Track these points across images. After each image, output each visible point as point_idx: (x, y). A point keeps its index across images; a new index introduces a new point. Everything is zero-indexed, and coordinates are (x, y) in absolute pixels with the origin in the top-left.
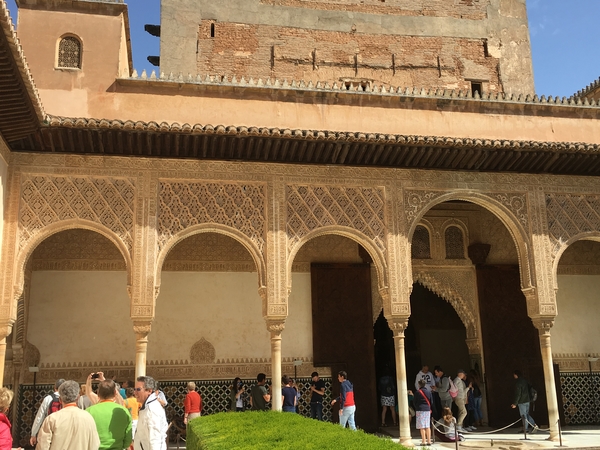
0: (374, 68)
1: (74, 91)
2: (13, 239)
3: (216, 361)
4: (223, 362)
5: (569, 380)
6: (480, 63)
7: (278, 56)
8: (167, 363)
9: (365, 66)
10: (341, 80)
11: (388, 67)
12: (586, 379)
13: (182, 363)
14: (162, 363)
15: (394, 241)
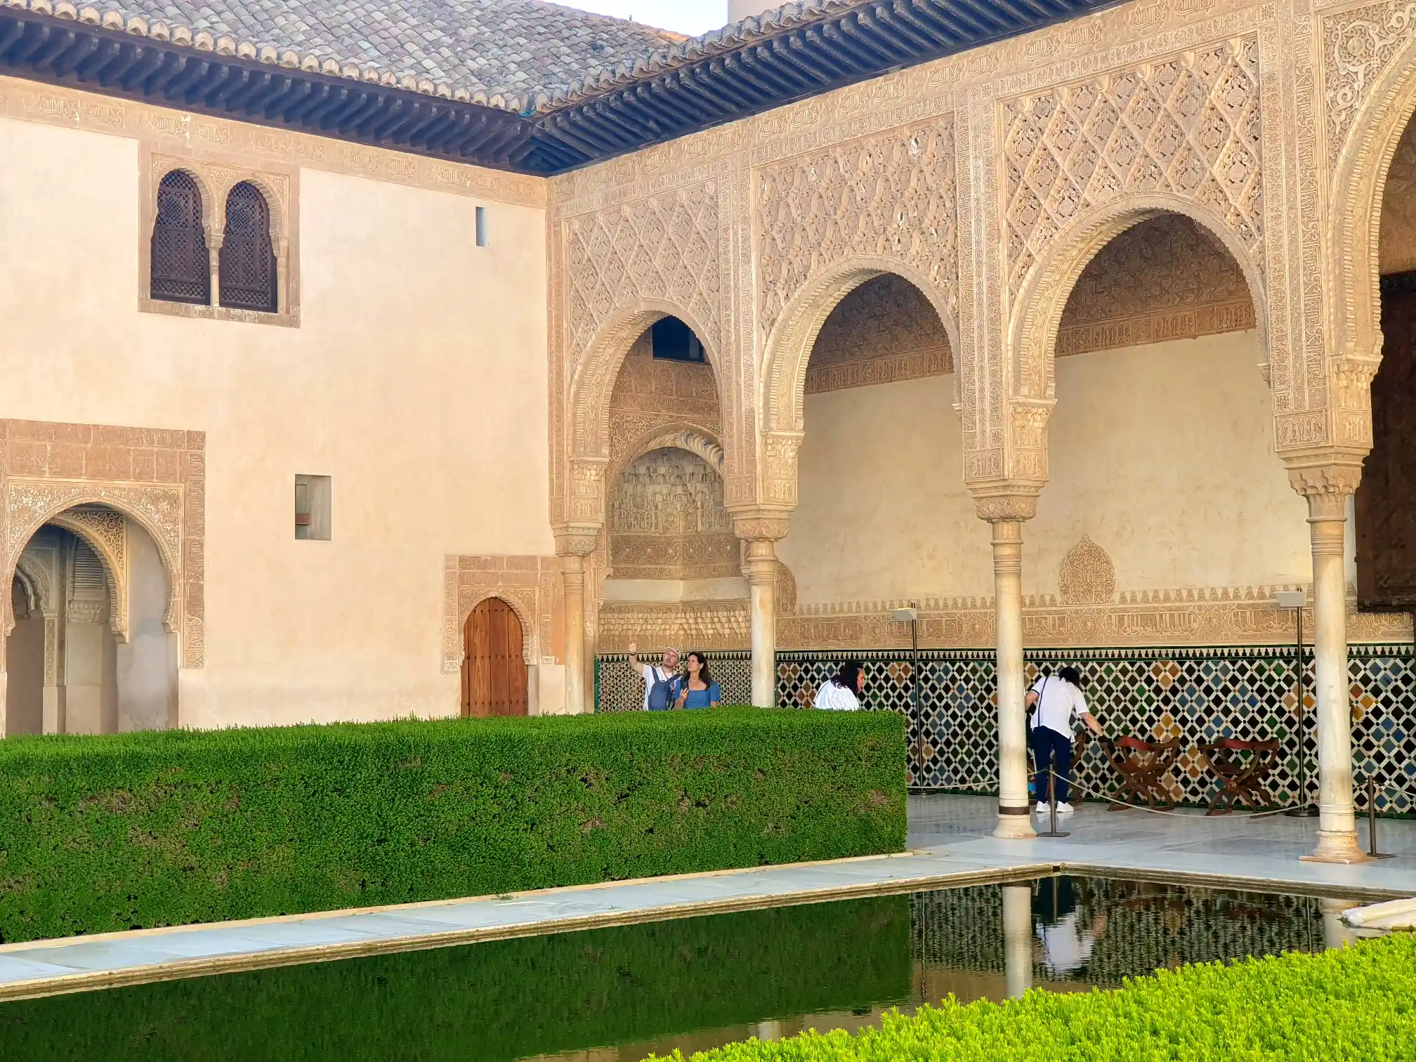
4: (1133, 600)
13: (1043, 603)
15: (1284, 209)
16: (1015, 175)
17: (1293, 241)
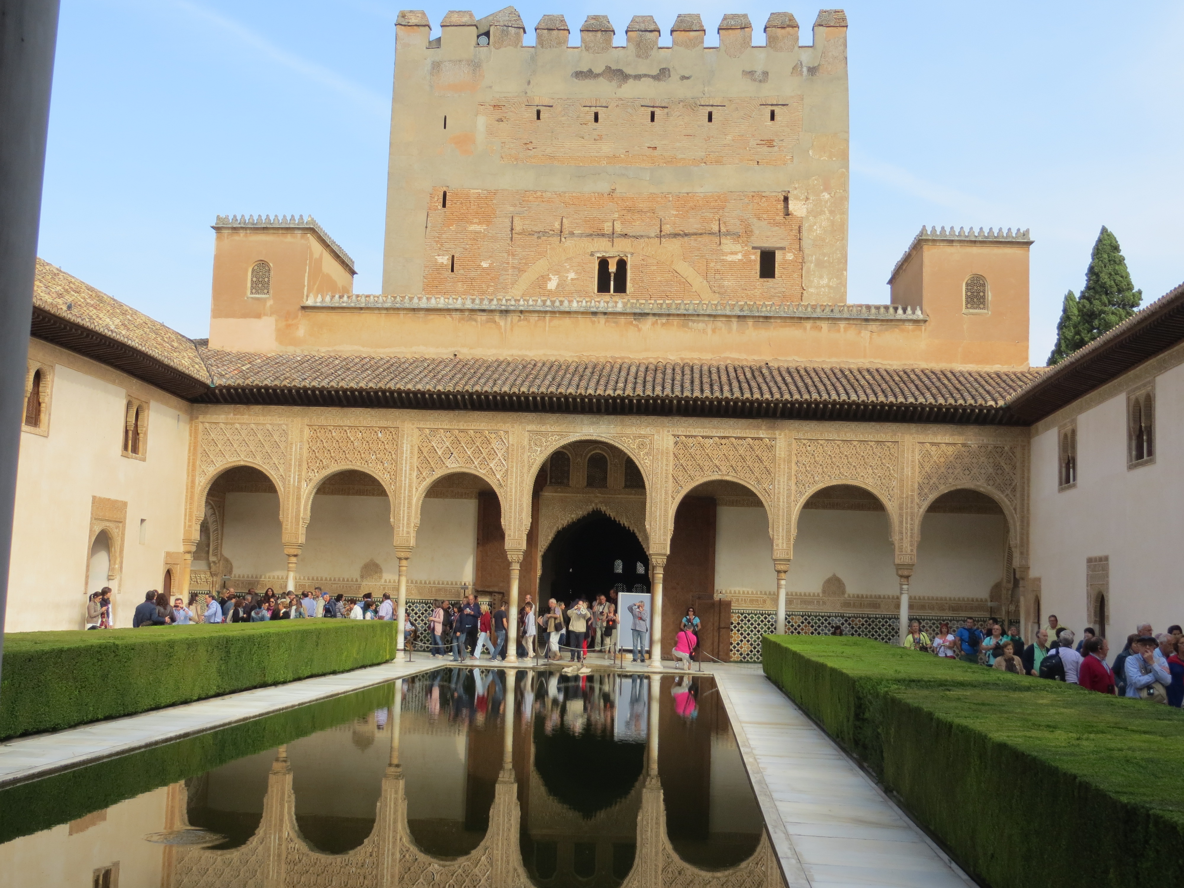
0: (636, 237)
1: (265, 318)
2: (193, 476)
3: (383, 581)
4: (390, 582)
5: (745, 617)
6: (777, 224)
7: (518, 228)
8: (339, 580)
9: (625, 235)
10: (592, 255)
11: (653, 235)
12: (766, 618)
13: (352, 581)
14: (335, 580)
15: (514, 482)
16: (420, 451)
17: (516, 491)
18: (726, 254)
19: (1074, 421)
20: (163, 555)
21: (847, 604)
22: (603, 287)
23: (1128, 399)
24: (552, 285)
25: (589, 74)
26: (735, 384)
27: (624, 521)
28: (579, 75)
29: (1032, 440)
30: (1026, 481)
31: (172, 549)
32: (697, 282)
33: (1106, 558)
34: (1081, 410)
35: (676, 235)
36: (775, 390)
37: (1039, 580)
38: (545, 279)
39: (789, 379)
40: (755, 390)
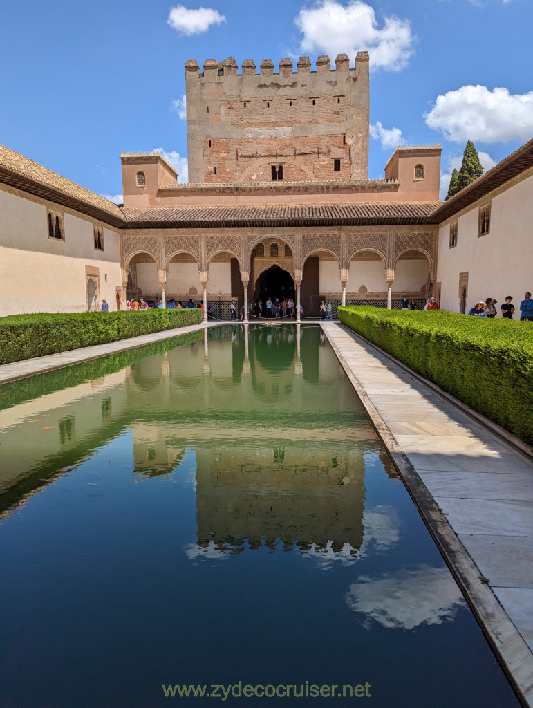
0: (286, 156)
1: (144, 195)
2: (123, 257)
3: (197, 294)
4: (200, 295)
6: (341, 148)
7: (239, 154)
9: (281, 156)
10: (269, 164)
11: (292, 155)
13: (186, 295)
14: (180, 295)
15: (243, 255)
17: (244, 259)
18: (320, 162)
19: (457, 220)
20: (115, 287)
21: (367, 296)
22: (274, 178)
23: (480, 210)
24: (254, 178)
25: (264, 86)
26: (326, 213)
27: (285, 269)
28: (260, 86)
29: (440, 230)
30: (437, 246)
31: (118, 285)
32: (310, 174)
33: (467, 273)
34: (460, 215)
35: (301, 155)
36: (341, 214)
37: (440, 283)
38: (252, 175)
39: (346, 210)
40: (333, 215)
